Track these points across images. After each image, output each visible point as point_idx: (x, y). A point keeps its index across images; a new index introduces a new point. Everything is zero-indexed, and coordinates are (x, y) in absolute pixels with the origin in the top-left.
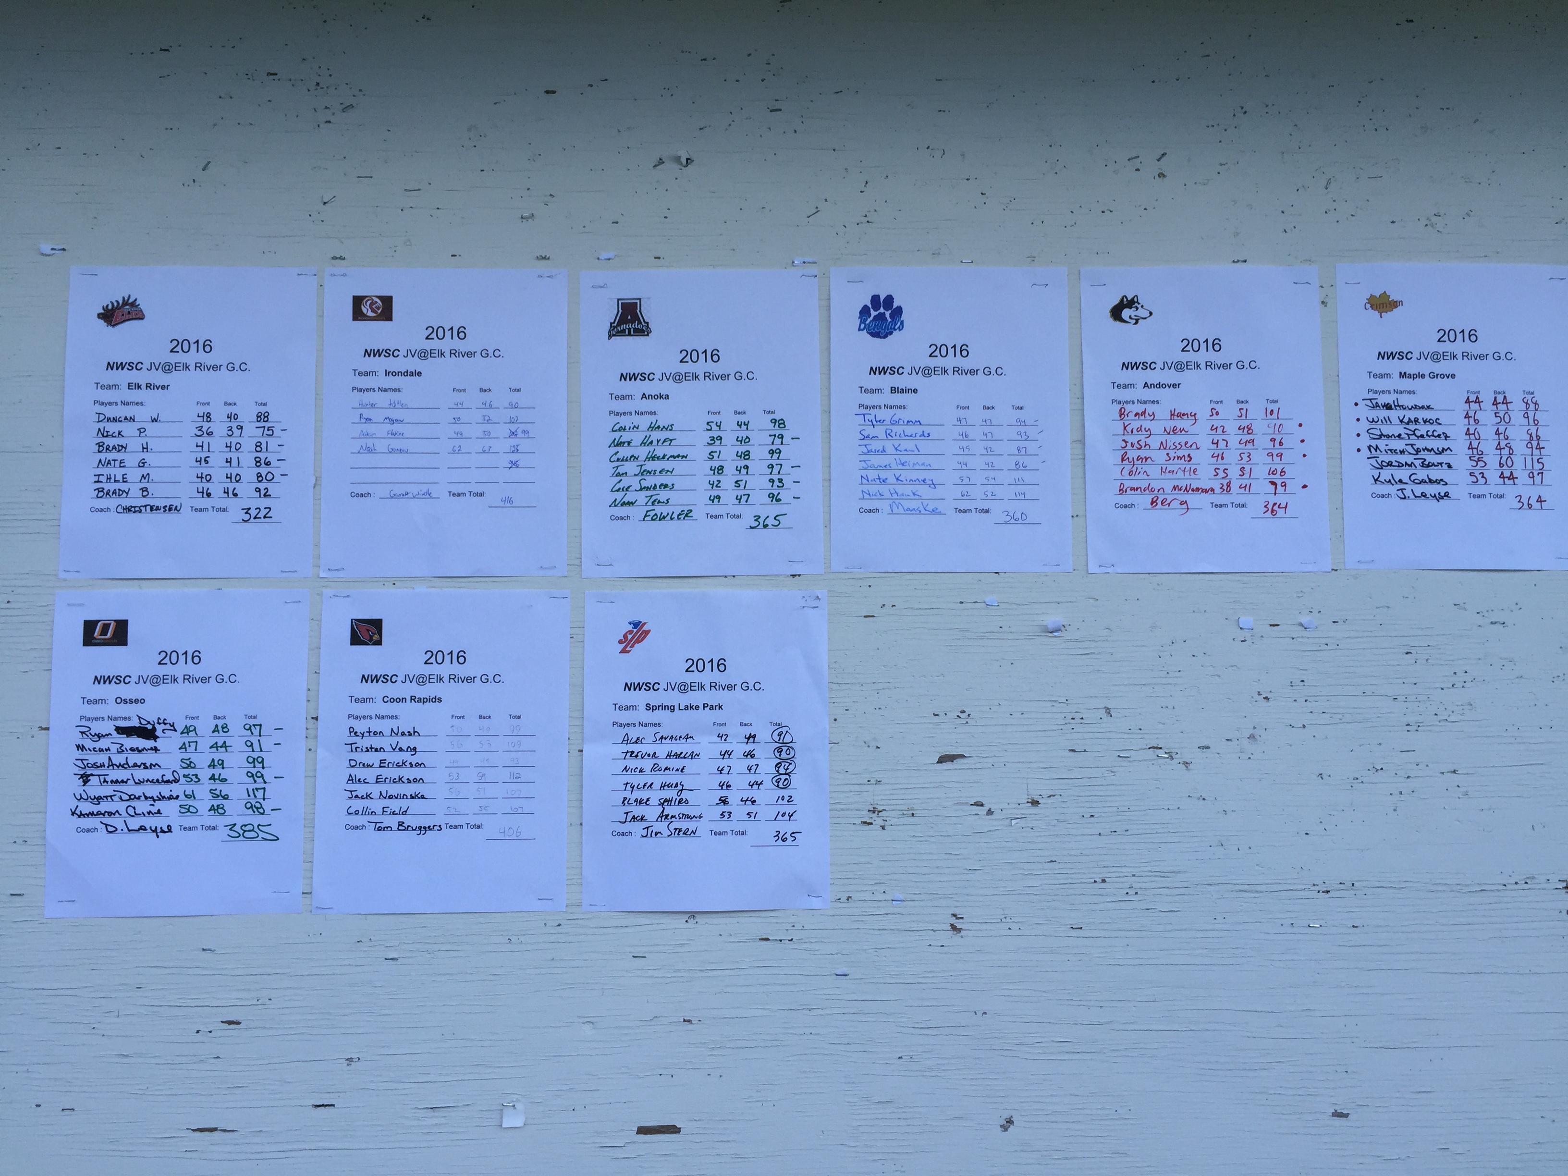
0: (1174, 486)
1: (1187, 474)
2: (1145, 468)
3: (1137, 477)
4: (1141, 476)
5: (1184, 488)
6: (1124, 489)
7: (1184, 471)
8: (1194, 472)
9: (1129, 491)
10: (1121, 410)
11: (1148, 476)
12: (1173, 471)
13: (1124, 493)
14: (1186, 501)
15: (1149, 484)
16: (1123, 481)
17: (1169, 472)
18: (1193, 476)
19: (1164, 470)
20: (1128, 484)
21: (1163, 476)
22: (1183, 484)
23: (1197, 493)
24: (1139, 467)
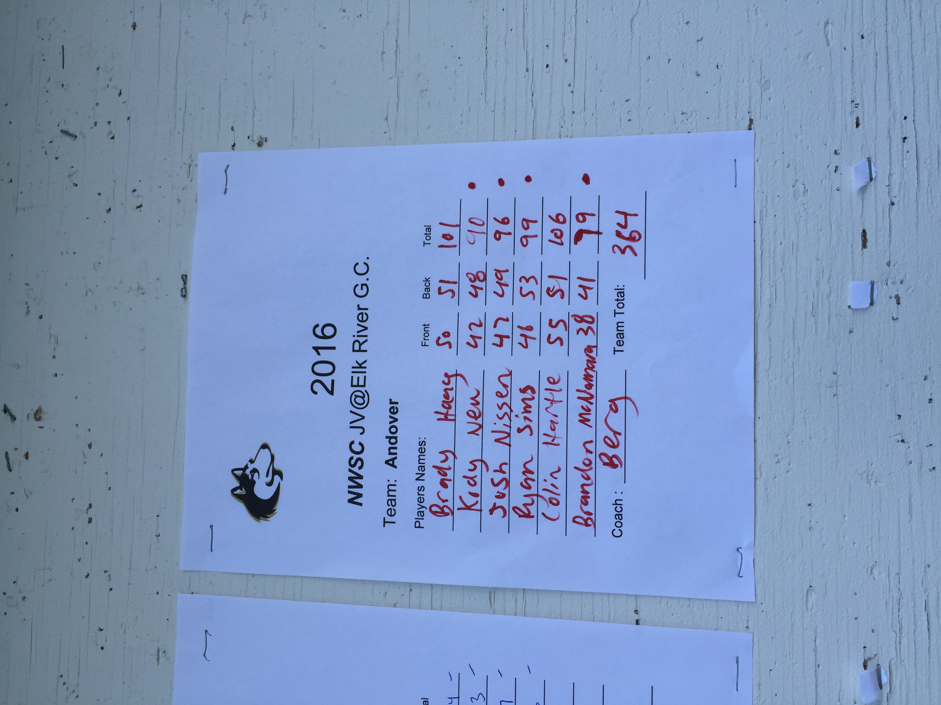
0: (580, 421)
1: (557, 396)
2: (544, 474)
3: (561, 491)
4: (560, 482)
5: (585, 404)
6: (586, 517)
7: (552, 402)
8: (554, 383)
9: (589, 508)
10: (434, 513)
11: (559, 470)
12: (552, 421)
13: (593, 517)
14: (610, 401)
15: (576, 468)
16: (570, 519)
17: (553, 430)
18: (562, 385)
19: (549, 440)
20: (575, 509)
21: (562, 442)
22: (576, 406)
23: (594, 379)
24: (543, 485)
